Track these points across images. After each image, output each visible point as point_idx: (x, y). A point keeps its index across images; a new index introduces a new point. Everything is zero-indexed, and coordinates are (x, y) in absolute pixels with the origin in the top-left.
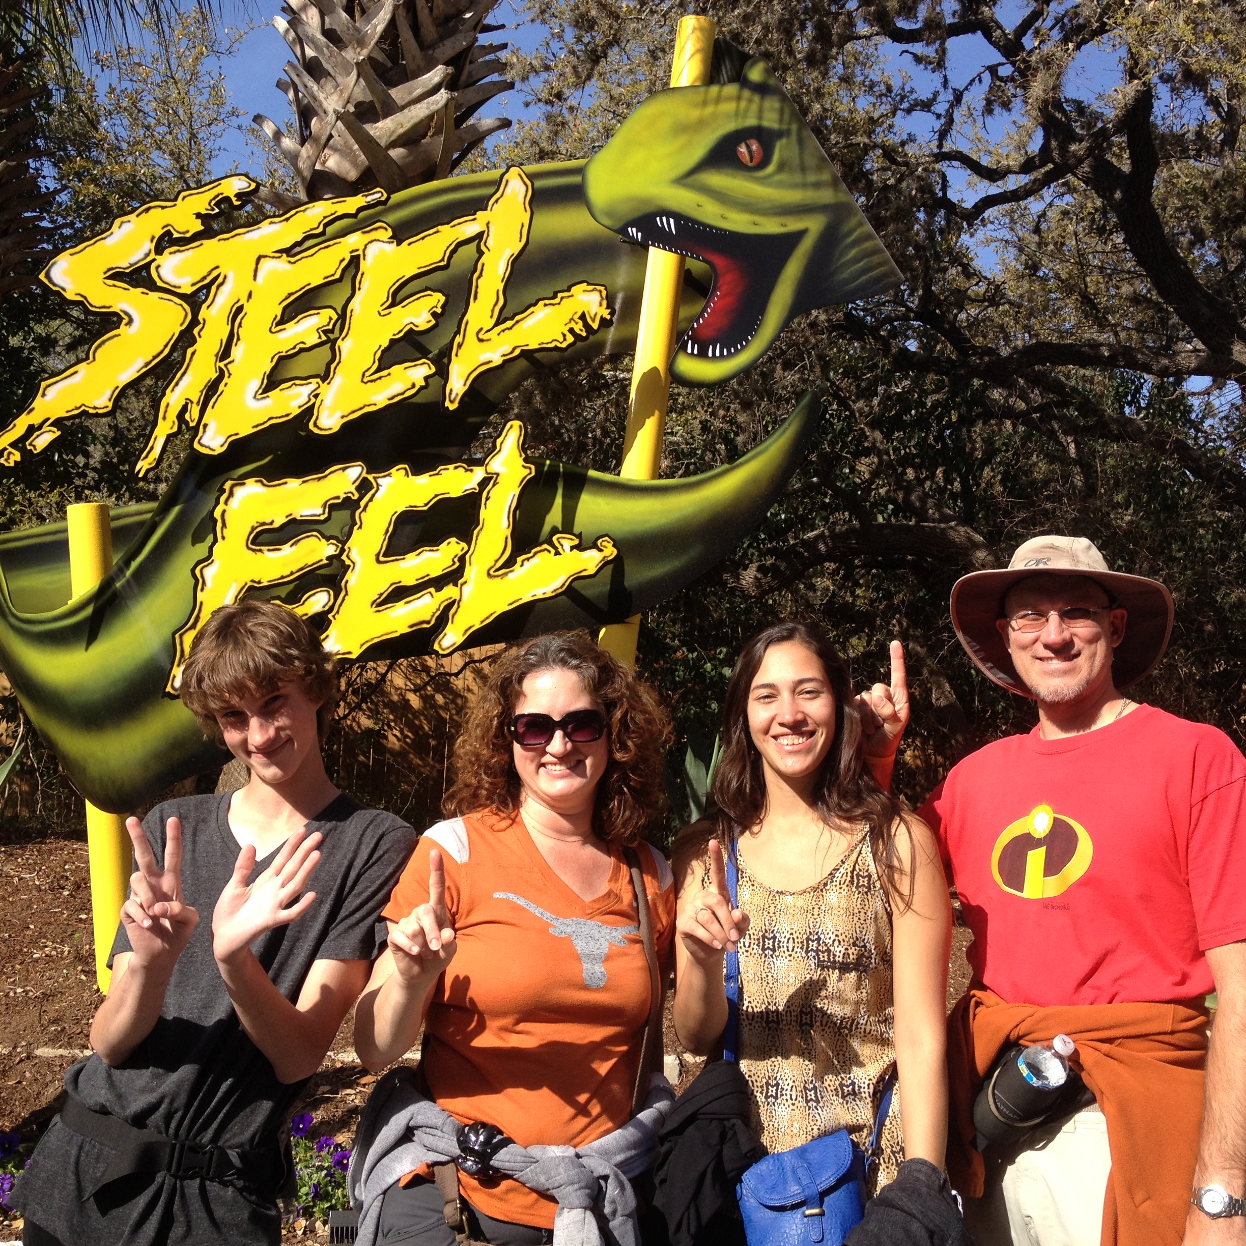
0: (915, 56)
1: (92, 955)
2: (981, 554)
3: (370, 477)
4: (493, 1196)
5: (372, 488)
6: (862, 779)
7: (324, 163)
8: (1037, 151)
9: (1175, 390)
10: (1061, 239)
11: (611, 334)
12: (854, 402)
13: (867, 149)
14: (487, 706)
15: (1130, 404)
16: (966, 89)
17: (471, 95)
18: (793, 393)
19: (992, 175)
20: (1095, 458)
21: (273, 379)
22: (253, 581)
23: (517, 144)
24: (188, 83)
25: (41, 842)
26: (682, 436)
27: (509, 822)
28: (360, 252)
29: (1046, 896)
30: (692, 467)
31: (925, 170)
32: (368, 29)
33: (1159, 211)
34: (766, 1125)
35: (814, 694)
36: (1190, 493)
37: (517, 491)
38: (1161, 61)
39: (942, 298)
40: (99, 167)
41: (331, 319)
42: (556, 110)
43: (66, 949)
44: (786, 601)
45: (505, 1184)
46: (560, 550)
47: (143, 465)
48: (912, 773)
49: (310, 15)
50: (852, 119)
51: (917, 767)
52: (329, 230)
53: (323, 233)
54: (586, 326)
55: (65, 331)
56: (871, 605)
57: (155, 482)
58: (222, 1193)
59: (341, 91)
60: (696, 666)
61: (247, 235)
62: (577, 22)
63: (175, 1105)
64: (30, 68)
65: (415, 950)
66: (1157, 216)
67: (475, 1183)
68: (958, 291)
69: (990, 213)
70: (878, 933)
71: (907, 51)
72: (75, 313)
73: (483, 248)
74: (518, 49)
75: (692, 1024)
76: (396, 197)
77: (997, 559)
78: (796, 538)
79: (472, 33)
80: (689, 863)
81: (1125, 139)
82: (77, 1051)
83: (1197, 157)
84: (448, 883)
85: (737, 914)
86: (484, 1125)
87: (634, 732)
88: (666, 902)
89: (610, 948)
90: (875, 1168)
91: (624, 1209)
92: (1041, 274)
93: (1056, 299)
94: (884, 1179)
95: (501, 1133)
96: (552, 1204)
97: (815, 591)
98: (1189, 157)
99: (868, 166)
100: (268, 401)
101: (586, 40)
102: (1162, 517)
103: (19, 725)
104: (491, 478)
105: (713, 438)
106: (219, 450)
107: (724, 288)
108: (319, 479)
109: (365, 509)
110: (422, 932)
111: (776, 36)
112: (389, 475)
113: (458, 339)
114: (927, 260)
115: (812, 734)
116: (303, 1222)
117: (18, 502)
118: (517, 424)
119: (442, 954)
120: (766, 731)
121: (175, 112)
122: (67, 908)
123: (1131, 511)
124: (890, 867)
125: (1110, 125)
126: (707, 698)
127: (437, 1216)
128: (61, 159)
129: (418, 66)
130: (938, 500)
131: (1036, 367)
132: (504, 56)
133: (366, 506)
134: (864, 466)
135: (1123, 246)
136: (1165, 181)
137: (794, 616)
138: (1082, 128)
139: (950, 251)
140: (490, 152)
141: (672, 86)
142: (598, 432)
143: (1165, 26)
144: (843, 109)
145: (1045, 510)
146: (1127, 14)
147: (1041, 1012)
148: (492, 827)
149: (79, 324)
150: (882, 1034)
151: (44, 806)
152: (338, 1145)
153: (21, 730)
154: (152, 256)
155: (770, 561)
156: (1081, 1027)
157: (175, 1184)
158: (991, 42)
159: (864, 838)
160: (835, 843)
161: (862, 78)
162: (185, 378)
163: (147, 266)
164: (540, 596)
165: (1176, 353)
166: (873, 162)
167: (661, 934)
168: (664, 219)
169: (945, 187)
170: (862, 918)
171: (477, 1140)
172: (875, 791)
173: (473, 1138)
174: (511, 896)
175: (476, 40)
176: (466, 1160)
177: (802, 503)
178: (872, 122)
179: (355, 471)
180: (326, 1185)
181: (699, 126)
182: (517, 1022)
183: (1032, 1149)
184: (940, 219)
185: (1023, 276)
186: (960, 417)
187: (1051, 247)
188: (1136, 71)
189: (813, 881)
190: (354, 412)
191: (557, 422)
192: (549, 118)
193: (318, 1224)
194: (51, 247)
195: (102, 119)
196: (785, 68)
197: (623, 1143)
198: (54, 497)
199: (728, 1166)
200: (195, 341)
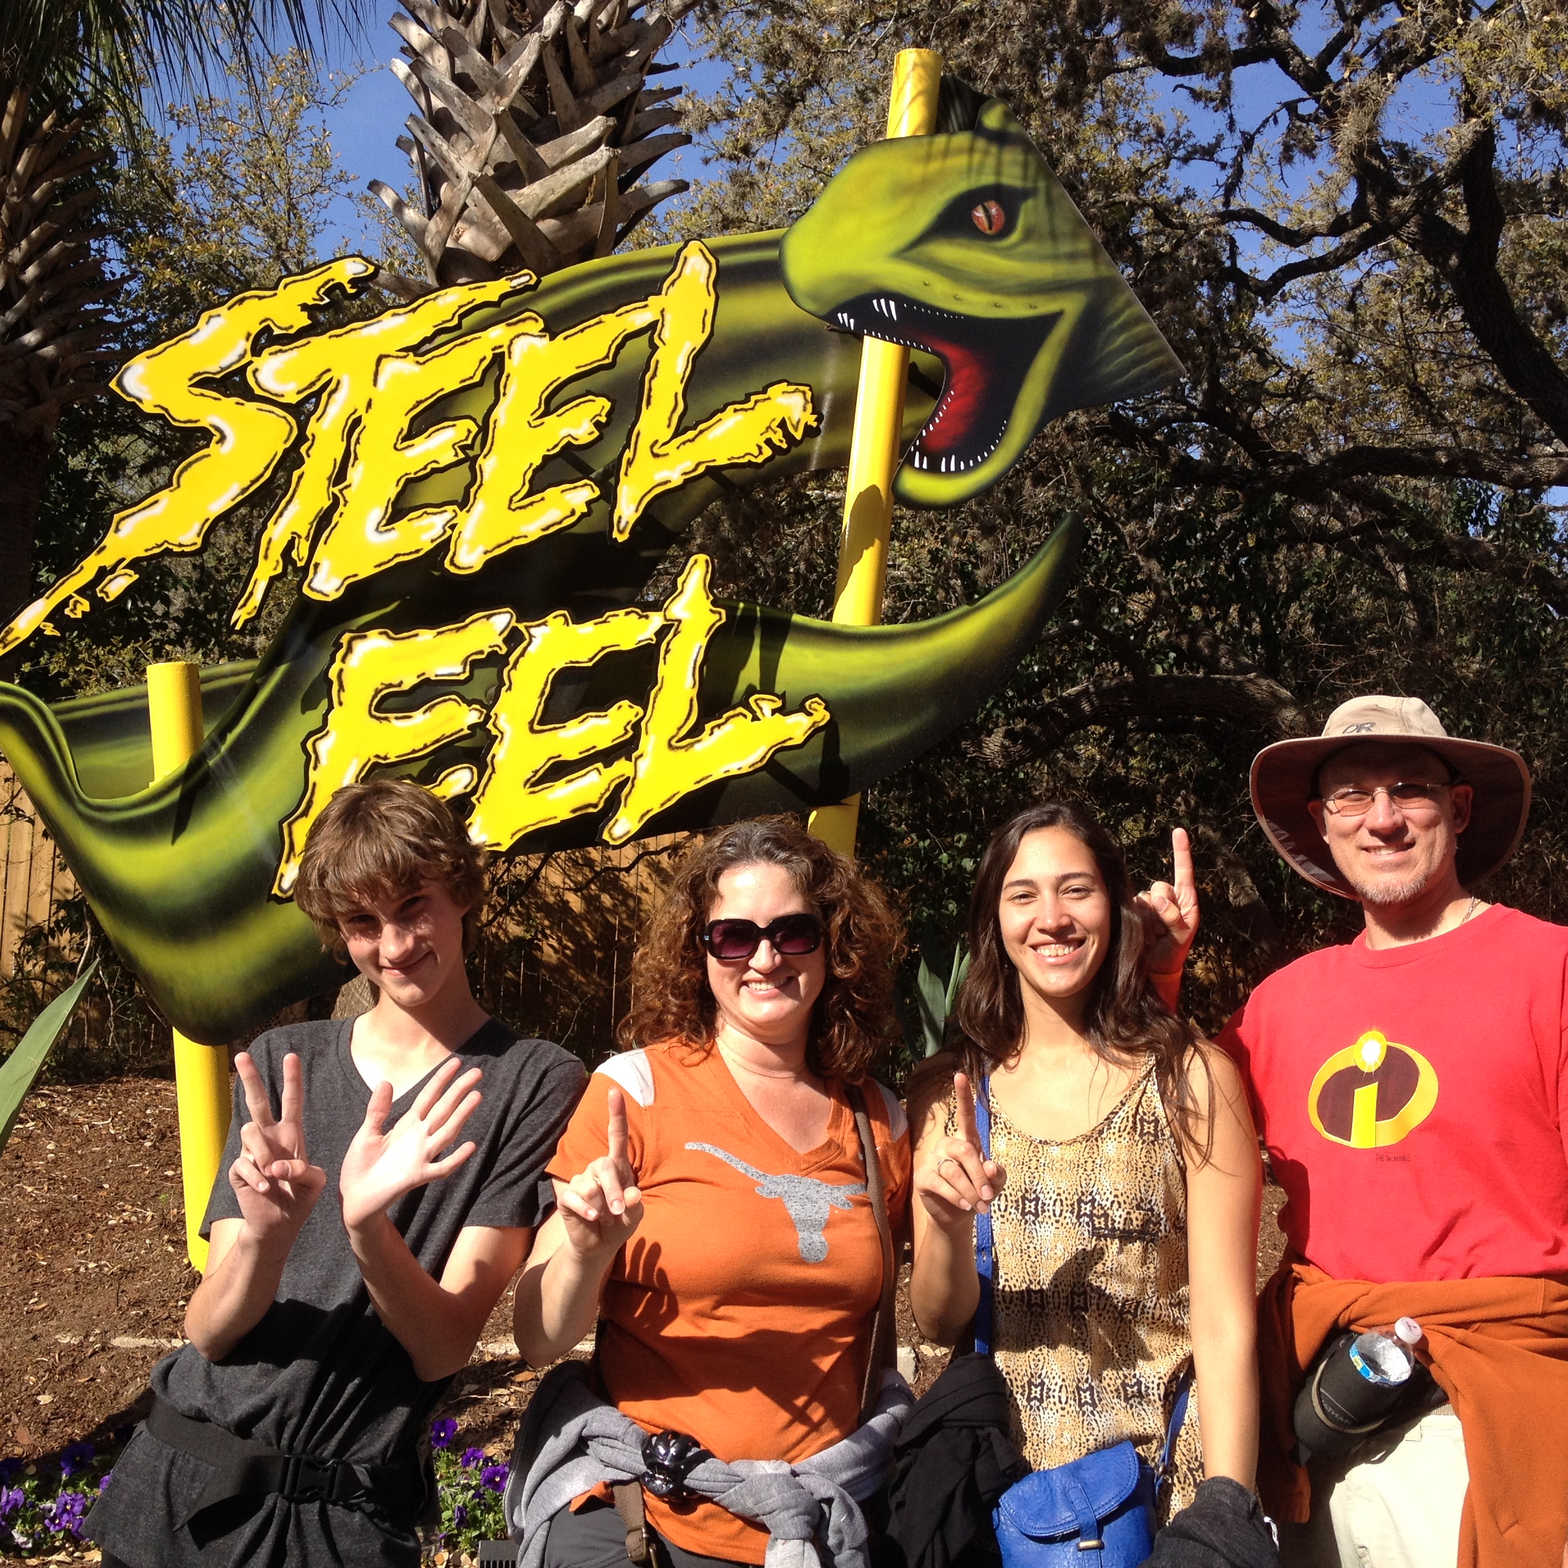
0: (1192, 91)
1: (181, 1221)
2: (1289, 714)
3: (521, 627)
4: (688, 1524)
5: (523, 639)
6: (1145, 1000)
7: (457, 239)
8: (1349, 207)
9: (1532, 504)
10: (1382, 317)
11: (818, 445)
12: (1124, 524)
13: (1133, 208)
14: (673, 910)
15: (1475, 523)
16: (1258, 131)
17: (638, 152)
18: (1047, 514)
19: (1293, 238)
20: (1431, 590)
21: (399, 506)
22: (377, 756)
23: (694, 210)
24: (285, 141)
25: (117, 1082)
26: (906, 569)
27: (703, 1054)
28: (505, 349)
29: (1380, 1145)
30: (920, 608)
31: (1207, 233)
32: (509, 73)
33: (1507, 280)
34: (1028, 1434)
35: (1083, 892)
36: (1554, 634)
37: (704, 642)
38: (1504, 94)
39: (1233, 392)
40: (177, 247)
41: (469, 431)
42: (742, 168)
43: (149, 1213)
44: (1041, 775)
45: (703, 1509)
46: (759, 714)
47: (240, 615)
48: (1203, 990)
49: (436, 57)
50: (1114, 171)
51: (1211, 982)
52: (467, 322)
53: (458, 326)
54: (787, 435)
55: (137, 450)
56: (1149, 779)
57: (251, 635)
58: (347, 1519)
59: (477, 150)
60: (928, 858)
61: (365, 331)
62: (767, 57)
63: (290, 1409)
64: (88, 127)
65: (592, 1214)
66: (1504, 286)
67: (665, 1507)
68: (1253, 383)
69: (1292, 286)
70: (1168, 1191)
71: (1182, 86)
72: (149, 427)
73: (657, 341)
74: (694, 93)
75: (934, 1306)
76: (549, 280)
77: (1310, 719)
78: (1052, 695)
79: (638, 75)
80: (929, 1106)
81: (1460, 190)
82: (163, 1341)
83: (1554, 211)
84: (631, 1131)
85: (990, 1167)
86: (676, 1435)
87: (857, 941)
88: (899, 1155)
89: (832, 1213)
90: (1167, 1490)
91: (853, 1539)
92: (1358, 360)
93: (1378, 392)
94: (1178, 1502)
95: (697, 1444)
96: (761, 1535)
97: (1078, 761)
98: (1542, 212)
99: (1135, 230)
100: (393, 534)
101: (778, 80)
102: (1519, 665)
103: (85, 936)
104: (672, 626)
105: (947, 571)
106: (334, 596)
107: (960, 385)
108: (458, 630)
109: (514, 666)
110: (600, 1192)
111: (1016, 70)
112: (545, 624)
113: (628, 454)
114: (1213, 346)
115: (1080, 942)
116: (445, 1555)
117: (83, 661)
118: (702, 558)
119: (625, 1219)
120: (1023, 940)
121: (269, 178)
122: (149, 1163)
123: (1479, 657)
124: (1183, 1109)
125: (1442, 174)
126: (943, 897)
127: (617, 1548)
128: (129, 238)
129: (572, 118)
130: (1233, 645)
131: (1355, 479)
132: (677, 102)
133: (516, 662)
134: (1139, 604)
135: (1462, 325)
136: (1513, 242)
137: (1052, 795)
138: (1406, 178)
139: (1241, 334)
140: (660, 220)
141: (889, 136)
142: (802, 566)
143: (1509, 50)
144: (1102, 159)
145: (1370, 656)
146: (1460, 36)
147: (1377, 1290)
148: (681, 1060)
149: (155, 440)
150: (1175, 1321)
151: (117, 1035)
152: (488, 1459)
153: (88, 942)
154: (248, 357)
155: (1020, 725)
156: (1429, 1307)
157: (289, 1508)
158: (1287, 73)
159: (1149, 1072)
160: (1112, 1082)
161: (1125, 120)
162: (290, 507)
163: (242, 371)
164: (734, 772)
165: (1533, 458)
166: (1142, 224)
167: (893, 1195)
168: (883, 301)
169: (1233, 254)
170: (1148, 1174)
171: (667, 1453)
172: (1162, 1014)
173: (662, 1450)
174: (707, 1147)
175: (643, 83)
176: (653, 1478)
177: (1060, 651)
178: (1140, 173)
179: (502, 619)
180: (474, 1509)
181: (924, 185)
182: (716, 1307)
183: (1368, 1461)
184: (1228, 294)
185: (1335, 364)
186: (1258, 540)
187: (1370, 327)
188: (1474, 107)
189: (1085, 1129)
190: (499, 546)
191: (750, 554)
192: (734, 178)
193: (464, 1557)
194: (118, 347)
195: (179, 187)
196: (1029, 109)
197: (849, 1457)
198: (127, 654)
199: (982, 1487)
200: (302, 462)
